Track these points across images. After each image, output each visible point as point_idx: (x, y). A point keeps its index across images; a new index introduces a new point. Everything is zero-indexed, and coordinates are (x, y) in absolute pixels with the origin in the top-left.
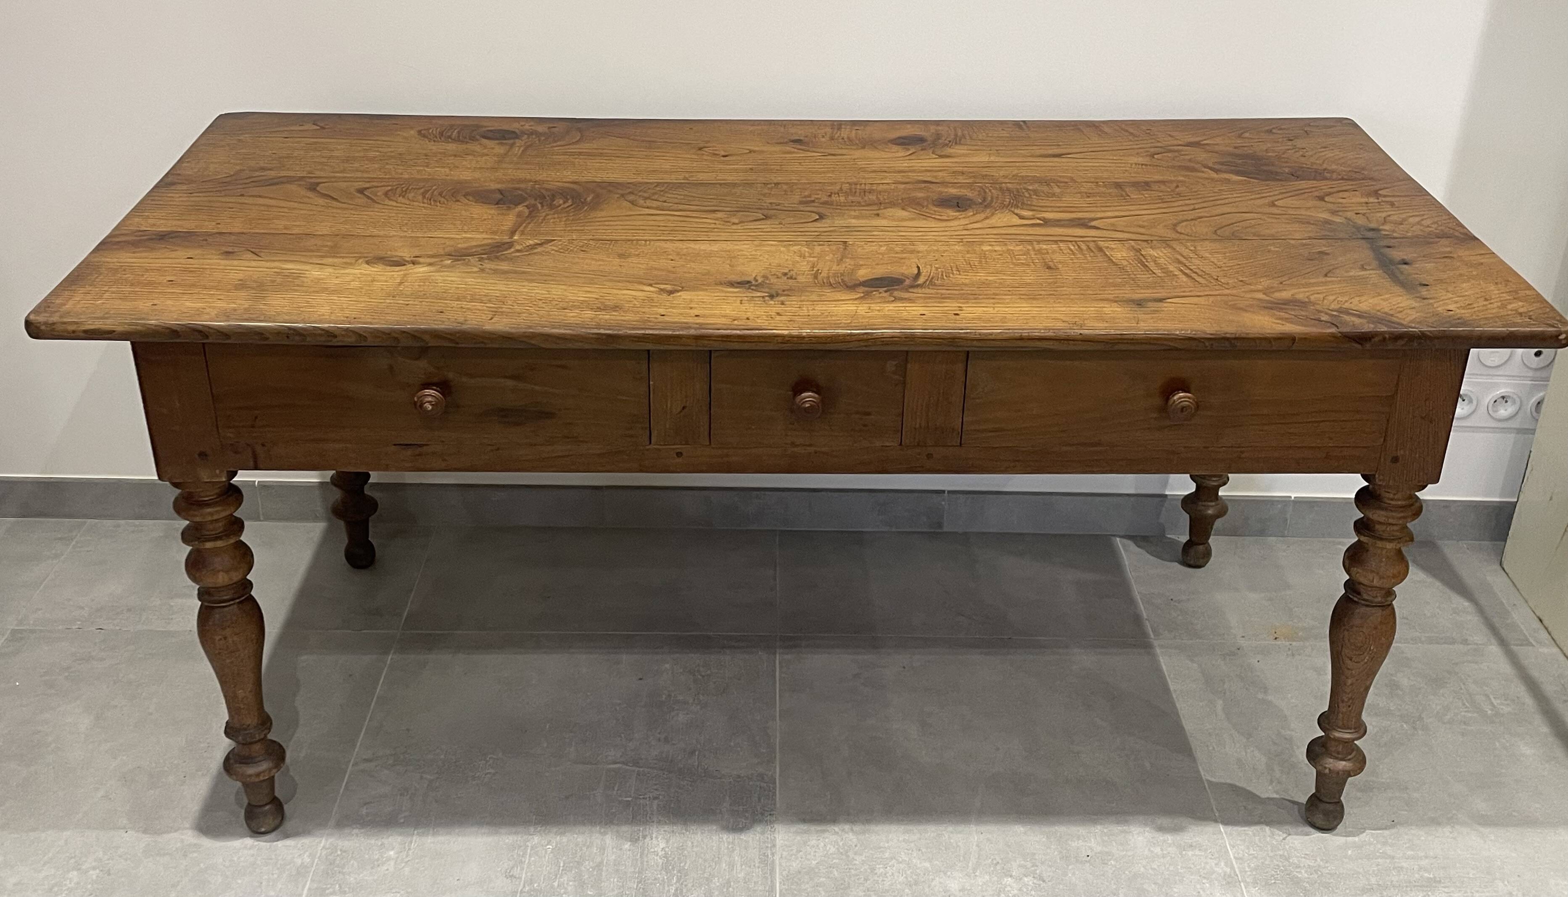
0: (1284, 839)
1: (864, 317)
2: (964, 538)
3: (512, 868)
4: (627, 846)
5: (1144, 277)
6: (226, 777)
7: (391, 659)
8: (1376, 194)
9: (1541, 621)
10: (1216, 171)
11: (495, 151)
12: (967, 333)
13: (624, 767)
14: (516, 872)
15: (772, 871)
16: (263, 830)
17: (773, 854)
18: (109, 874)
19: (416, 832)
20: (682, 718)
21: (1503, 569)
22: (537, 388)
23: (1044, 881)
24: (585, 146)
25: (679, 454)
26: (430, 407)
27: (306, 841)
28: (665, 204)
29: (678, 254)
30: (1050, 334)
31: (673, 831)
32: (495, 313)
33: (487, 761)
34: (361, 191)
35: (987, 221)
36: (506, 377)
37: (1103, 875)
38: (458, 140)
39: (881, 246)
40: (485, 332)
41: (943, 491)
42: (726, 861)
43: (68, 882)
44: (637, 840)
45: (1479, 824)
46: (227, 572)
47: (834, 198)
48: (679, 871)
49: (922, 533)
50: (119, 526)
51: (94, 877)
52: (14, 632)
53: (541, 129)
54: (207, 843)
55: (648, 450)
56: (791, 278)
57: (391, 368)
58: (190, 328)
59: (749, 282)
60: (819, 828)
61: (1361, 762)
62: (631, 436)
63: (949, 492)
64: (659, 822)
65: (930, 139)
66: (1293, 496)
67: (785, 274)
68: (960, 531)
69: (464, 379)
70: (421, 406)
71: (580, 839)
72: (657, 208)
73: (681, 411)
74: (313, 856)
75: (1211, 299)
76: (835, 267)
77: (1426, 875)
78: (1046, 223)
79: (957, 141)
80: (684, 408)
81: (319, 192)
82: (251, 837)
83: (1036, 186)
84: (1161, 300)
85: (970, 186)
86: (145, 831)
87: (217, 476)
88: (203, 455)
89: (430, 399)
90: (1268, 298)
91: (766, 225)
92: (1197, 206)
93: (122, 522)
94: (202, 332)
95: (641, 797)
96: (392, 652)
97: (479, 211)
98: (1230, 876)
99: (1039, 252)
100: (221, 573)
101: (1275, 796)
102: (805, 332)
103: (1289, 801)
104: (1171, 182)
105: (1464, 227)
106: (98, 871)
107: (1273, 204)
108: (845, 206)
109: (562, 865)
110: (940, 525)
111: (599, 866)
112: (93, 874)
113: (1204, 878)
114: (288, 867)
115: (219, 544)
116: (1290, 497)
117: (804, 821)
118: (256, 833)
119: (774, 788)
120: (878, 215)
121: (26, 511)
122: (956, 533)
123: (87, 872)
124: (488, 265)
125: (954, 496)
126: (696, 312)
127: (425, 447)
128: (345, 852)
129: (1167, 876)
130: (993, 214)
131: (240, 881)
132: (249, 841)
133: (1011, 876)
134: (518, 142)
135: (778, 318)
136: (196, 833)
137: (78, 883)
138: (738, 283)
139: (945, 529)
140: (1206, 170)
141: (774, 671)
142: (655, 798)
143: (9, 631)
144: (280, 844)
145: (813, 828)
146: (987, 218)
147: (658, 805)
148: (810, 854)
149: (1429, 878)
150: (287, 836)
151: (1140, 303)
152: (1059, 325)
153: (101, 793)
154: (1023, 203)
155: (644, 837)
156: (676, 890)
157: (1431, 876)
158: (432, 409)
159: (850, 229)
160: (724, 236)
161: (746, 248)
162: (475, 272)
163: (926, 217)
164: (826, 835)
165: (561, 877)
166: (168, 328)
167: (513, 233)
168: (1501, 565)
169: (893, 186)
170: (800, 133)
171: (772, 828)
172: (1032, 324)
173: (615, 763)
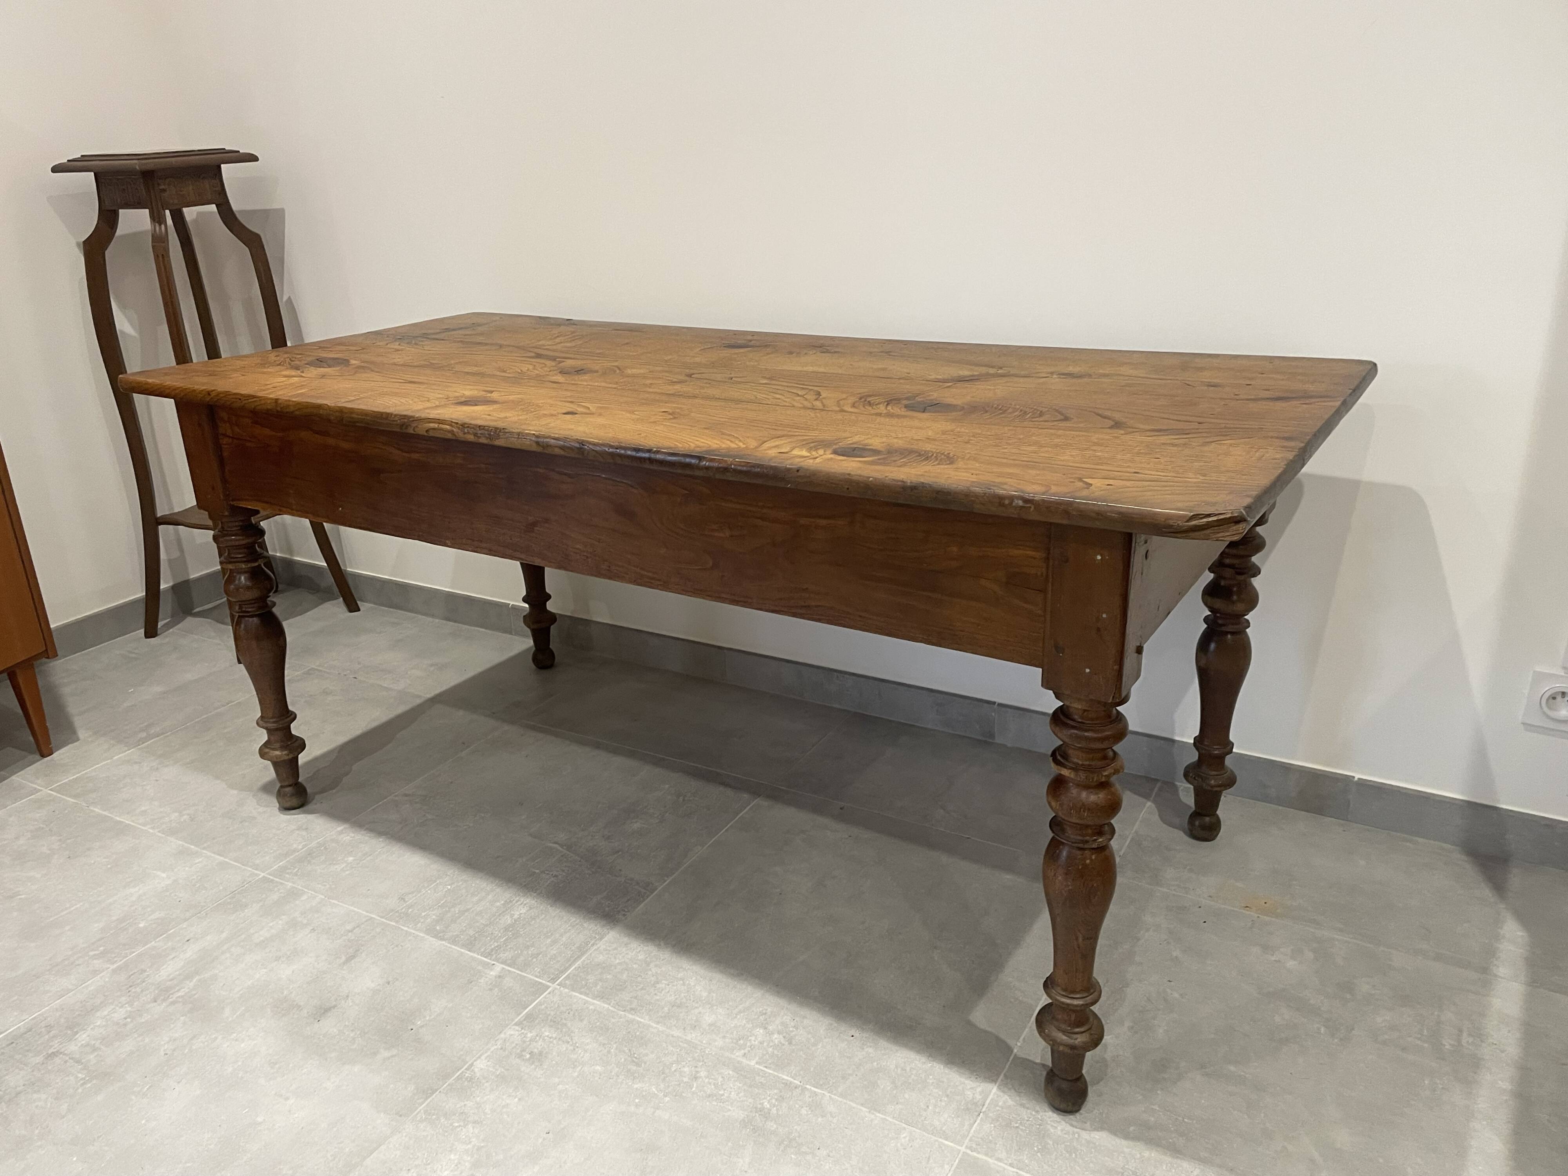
3: (410, 893)
4: (500, 903)
13: (559, 847)
15: (579, 957)
17: (593, 945)
20: (636, 826)
31: (541, 904)
37: (849, 1058)
42: (554, 938)
44: (511, 901)
48: (514, 934)
49: (975, 739)
63: (1000, 705)
64: (539, 894)
66: (1357, 776)
95: (547, 872)
98: (976, 1104)
109: (443, 902)
110: (992, 736)
111: (467, 910)
113: (947, 1096)
116: (1354, 777)
119: (648, 896)
122: (1007, 746)
125: (1003, 709)
129: (910, 1081)
133: (766, 1028)
137: (172, 820)
139: (997, 741)
141: (742, 810)
142: (555, 876)
143: (309, 668)
148: (620, 954)
155: (518, 901)
156: (498, 946)
165: (433, 910)
173: (556, 843)
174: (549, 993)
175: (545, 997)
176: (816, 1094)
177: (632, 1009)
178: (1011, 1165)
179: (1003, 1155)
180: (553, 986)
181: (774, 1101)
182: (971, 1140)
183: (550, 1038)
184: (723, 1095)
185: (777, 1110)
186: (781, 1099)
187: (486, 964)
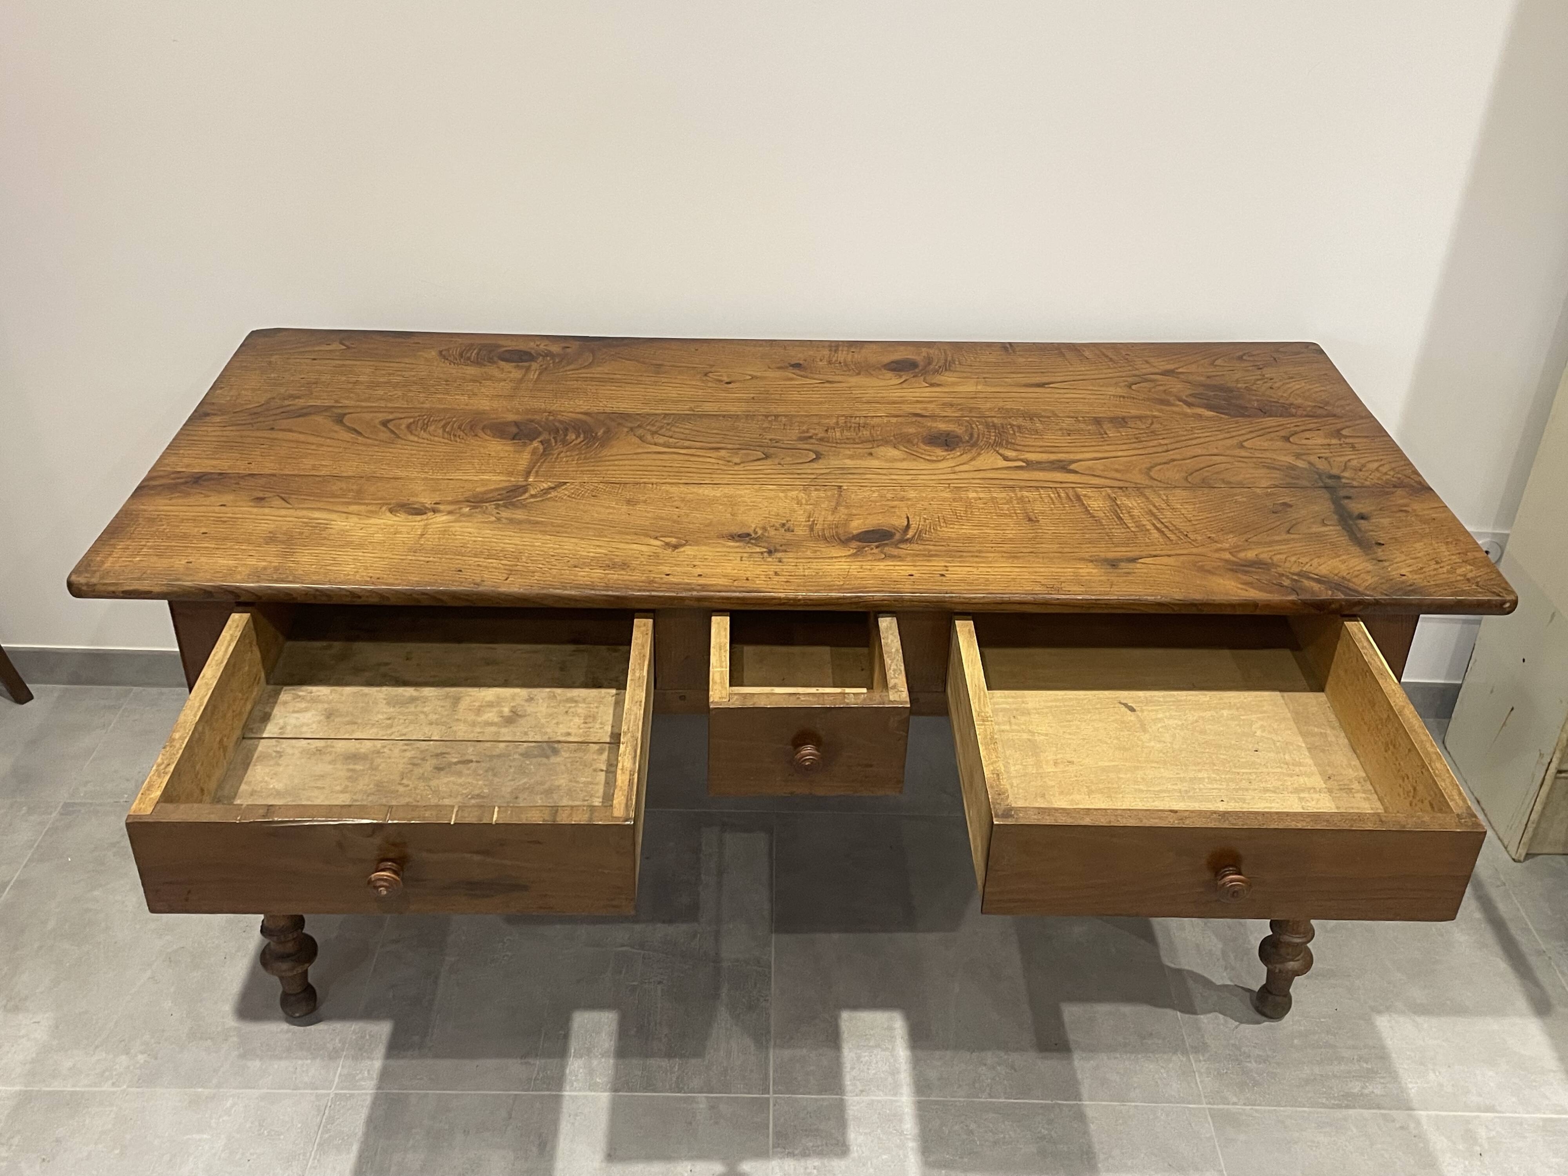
0: (1237, 1027)
1: (856, 578)
3: (527, 1054)
4: (633, 1031)
5: (1118, 532)
6: (263, 971)
8: (1338, 434)
9: (1478, 802)
10: (1189, 405)
11: (512, 375)
12: (952, 597)
13: (631, 949)
14: (530, 1058)
15: (767, 1059)
16: (298, 1014)
18: (156, 1059)
20: (684, 900)
21: (1446, 748)
23: (1015, 1070)
24: (598, 371)
25: (683, 698)
27: (336, 1025)
28: (671, 440)
29: (683, 500)
30: (1029, 598)
32: (511, 572)
33: (504, 943)
34: (385, 424)
35: (973, 463)
38: (478, 363)
39: (874, 492)
40: (500, 594)
43: (117, 1067)
44: (642, 1026)
45: (1415, 1013)
47: (830, 433)
48: (680, 1059)
50: (162, 694)
51: (142, 1061)
52: (66, 805)
53: (555, 348)
54: (247, 1027)
56: (788, 530)
58: (222, 589)
59: (749, 535)
61: (1309, 962)
65: (921, 364)
67: (783, 525)
72: (664, 445)
73: (684, 661)
74: (344, 1041)
75: (1182, 558)
76: (830, 518)
77: (1365, 1065)
78: (1030, 465)
79: (947, 366)
80: (687, 658)
81: (345, 426)
82: (286, 1021)
83: (1020, 422)
84: (1134, 560)
85: (958, 421)
86: (189, 1014)
90: (1232, 558)
91: (766, 466)
92: (1170, 447)
93: (165, 690)
94: (234, 592)
95: (647, 981)
97: (497, 447)
98: (1186, 1066)
99: (1021, 500)
101: (1229, 983)
102: (801, 595)
103: (1242, 988)
104: (1146, 417)
105: (1420, 475)
106: (146, 1055)
107: (1241, 446)
108: (841, 443)
109: (572, 1051)
112: (141, 1058)
114: (321, 1052)
118: (291, 1017)
119: (770, 973)
120: (871, 454)
121: (76, 680)
123: (136, 1055)
124: (505, 514)
126: (698, 571)
128: (373, 1036)
130: (979, 454)
132: (285, 1026)
133: (985, 1065)
134: (535, 365)
135: (776, 578)
136: (238, 1018)
137: (128, 1067)
138: (739, 536)
140: (1178, 403)
141: (770, 850)
142: (660, 983)
143: (61, 804)
144: (312, 1028)
146: (973, 459)
147: (662, 990)
148: (801, 1041)
149: (1368, 1069)
150: (320, 1020)
151: (1113, 564)
152: (1038, 588)
153: (149, 973)
154: (1008, 442)
155: (649, 1023)
156: (678, 1078)
157: (1370, 1067)
159: (845, 471)
160: (727, 479)
161: (746, 493)
162: (492, 522)
163: (917, 457)
164: (816, 1021)
165: (572, 1064)
166: (200, 588)
167: (528, 474)
168: (1443, 742)
169: (885, 420)
170: (798, 356)
172: (1013, 589)
173: (623, 945)
174: (775, 1105)
175: (774, 1111)
176: (1072, 1106)
177: (862, 1091)
178: (1245, 1104)
179: (1235, 1100)
180: (771, 1096)
181: (1046, 1126)
182: (1205, 1097)
183: (818, 1147)
184: (1004, 1138)
185: (1056, 1132)
186: (1050, 1122)
187: (685, 1100)
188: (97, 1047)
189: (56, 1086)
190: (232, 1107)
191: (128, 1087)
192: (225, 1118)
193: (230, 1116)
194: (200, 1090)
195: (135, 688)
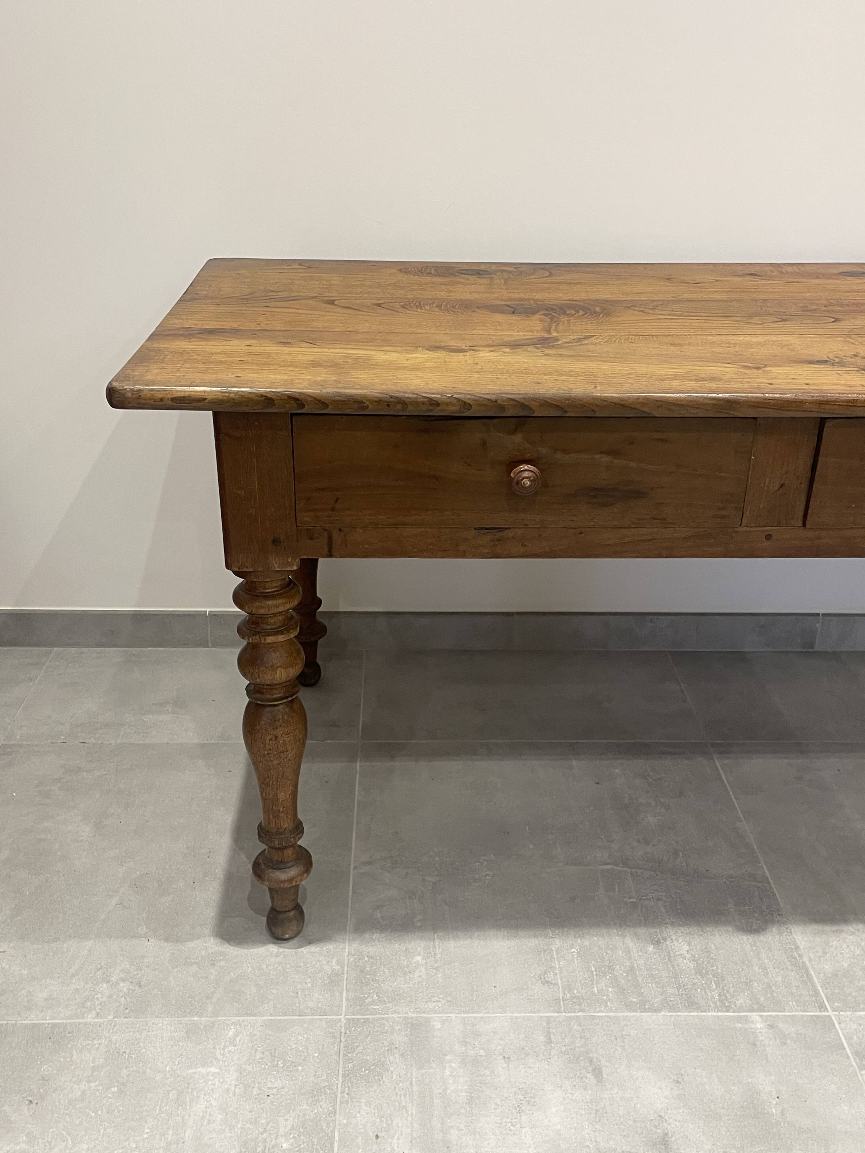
2: (836, 655)
3: (545, 973)
4: (651, 948)
7: (361, 766)
11: (479, 282)
13: (615, 868)
14: (550, 977)
15: (808, 974)
16: (288, 936)
17: (800, 956)
18: (140, 986)
19: (436, 936)
20: (652, 820)
22: (632, 464)
24: (560, 279)
25: (769, 537)
26: (529, 483)
27: (328, 947)
28: (675, 312)
29: (729, 344)
31: (690, 933)
34: (378, 305)
36: (602, 453)
38: (440, 275)
41: (818, 614)
42: (756, 964)
43: (99, 996)
44: (658, 942)
46: (285, 668)
47: (832, 308)
48: (714, 976)
49: (797, 652)
50: (82, 653)
51: (125, 990)
53: (507, 268)
54: (232, 951)
55: (736, 532)
57: (484, 443)
58: (286, 395)
59: (826, 361)
60: (834, 928)
62: (723, 517)
63: (822, 615)
64: (672, 924)
67: (856, 356)
68: (830, 650)
69: (559, 455)
70: (518, 483)
71: (601, 942)
72: (671, 315)
73: (778, 490)
74: (339, 963)
80: (782, 486)
81: (340, 306)
82: (274, 943)
86: (167, 940)
87: (289, 564)
88: (276, 541)
89: (526, 474)
91: (791, 325)
93: (85, 650)
94: (296, 400)
95: (644, 898)
96: (358, 760)
97: (502, 318)
100: (279, 669)
106: (128, 983)
108: (850, 313)
109: (593, 969)
110: (812, 646)
111: (632, 969)
112: (124, 987)
114: (320, 975)
115: (281, 638)
117: (815, 921)
118: (278, 938)
119: (771, 888)
122: (827, 652)
123: (117, 984)
124: (550, 352)
125: (828, 618)
127: (507, 531)
128: (371, 958)
131: (274, 991)
132: (273, 948)
134: (496, 277)
136: (218, 940)
137: (110, 997)
138: (817, 362)
139: (816, 649)
141: (719, 774)
144: (305, 950)
145: (828, 928)
147: (665, 906)
148: (837, 956)
150: (310, 942)
153: (114, 901)
155: (665, 939)
156: (720, 995)
158: (531, 485)
160: (759, 332)
161: (791, 339)
162: (541, 356)
164: (844, 935)
165: (598, 982)
166: (262, 396)
167: (549, 331)
171: (787, 929)
174: (840, 1023)
180: (831, 1014)
187: (739, 1019)
188: (73, 976)
189: (33, 1018)
190: (236, 1035)
191: (115, 1017)
192: (232, 1048)
193: (235, 1046)
194: (196, 1018)
195: (55, 649)
